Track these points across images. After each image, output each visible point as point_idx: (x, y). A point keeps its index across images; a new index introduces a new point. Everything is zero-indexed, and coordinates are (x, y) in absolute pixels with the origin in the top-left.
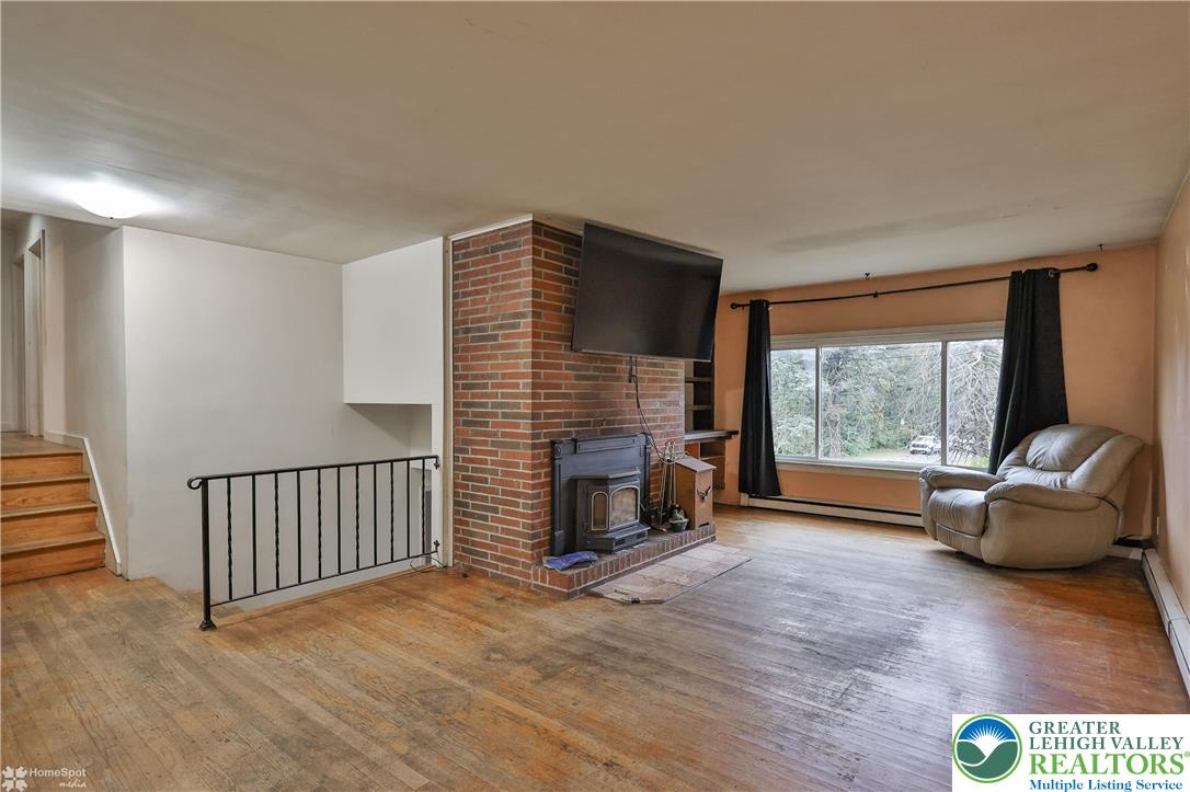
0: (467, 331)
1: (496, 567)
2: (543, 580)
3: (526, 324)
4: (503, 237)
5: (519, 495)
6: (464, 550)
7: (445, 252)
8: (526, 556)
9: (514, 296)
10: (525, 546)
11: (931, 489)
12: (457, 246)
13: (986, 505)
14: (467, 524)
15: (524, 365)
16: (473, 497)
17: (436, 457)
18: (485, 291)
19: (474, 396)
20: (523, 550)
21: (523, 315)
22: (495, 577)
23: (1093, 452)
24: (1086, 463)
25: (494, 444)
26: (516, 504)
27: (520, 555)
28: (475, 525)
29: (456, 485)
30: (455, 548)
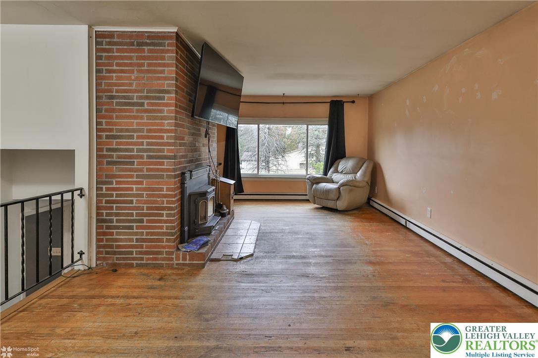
0: (112, 97)
1: (142, 259)
2: (184, 259)
3: (170, 98)
4: (149, 37)
5: (163, 209)
6: (107, 253)
7: (90, 37)
8: (169, 247)
9: (159, 78)
10: (168, 241)
11: (313, 184)
12: (99, 35)
13: (339, 188)
14: (112, 234)
15: (168, 124)
16: (117, 215)
17: (81, 190)
18: (132, 72)
19: (117, 144)
20: (168, 243)
21: (168, 92)
22: (138, 266)
23: (362, 166)
24: (361, 171)
25: (138, 176)
26: (162, 215)
27: (164, 247)
28: (118, 234)
29: (98, 208)
30: (98, 253)
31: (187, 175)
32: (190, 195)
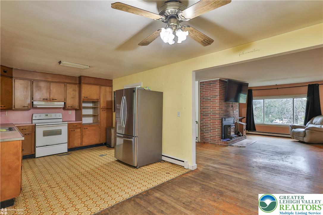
0: (204, 98)
1: (211, 141)
2: (222, 143)
3: (218, 97)
4: (212, 82)
5: (216, 128)
6: (203, 139)
7: (199, 84)
8: (218, 139)
9: (215, 92)
10: (218, 137)
11: (292, 129)
12: (201, 83)
13: (305, 131)
14: (204, 134)
15: (217, 105)
16: (205, 129)
17: (197, 122)
18: (208, 91)
19: (205, 110)
20: (217, 138)
21: (217, 96)
22: (210, 143)
25: (210, 119)
26: (216, 130)
27: (217, 139)
28: (205, 134)
29: (201, 127)
30: (201, 138)
31: (224, 120)
32: (225, 126)
